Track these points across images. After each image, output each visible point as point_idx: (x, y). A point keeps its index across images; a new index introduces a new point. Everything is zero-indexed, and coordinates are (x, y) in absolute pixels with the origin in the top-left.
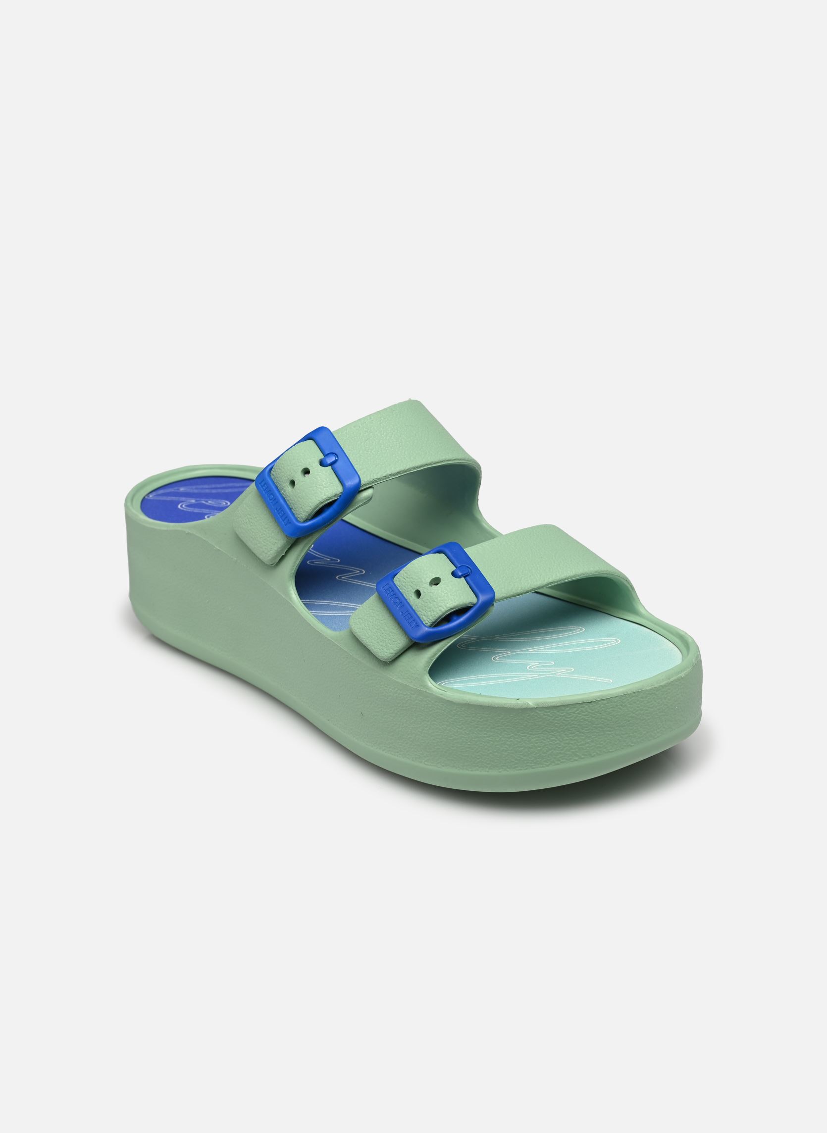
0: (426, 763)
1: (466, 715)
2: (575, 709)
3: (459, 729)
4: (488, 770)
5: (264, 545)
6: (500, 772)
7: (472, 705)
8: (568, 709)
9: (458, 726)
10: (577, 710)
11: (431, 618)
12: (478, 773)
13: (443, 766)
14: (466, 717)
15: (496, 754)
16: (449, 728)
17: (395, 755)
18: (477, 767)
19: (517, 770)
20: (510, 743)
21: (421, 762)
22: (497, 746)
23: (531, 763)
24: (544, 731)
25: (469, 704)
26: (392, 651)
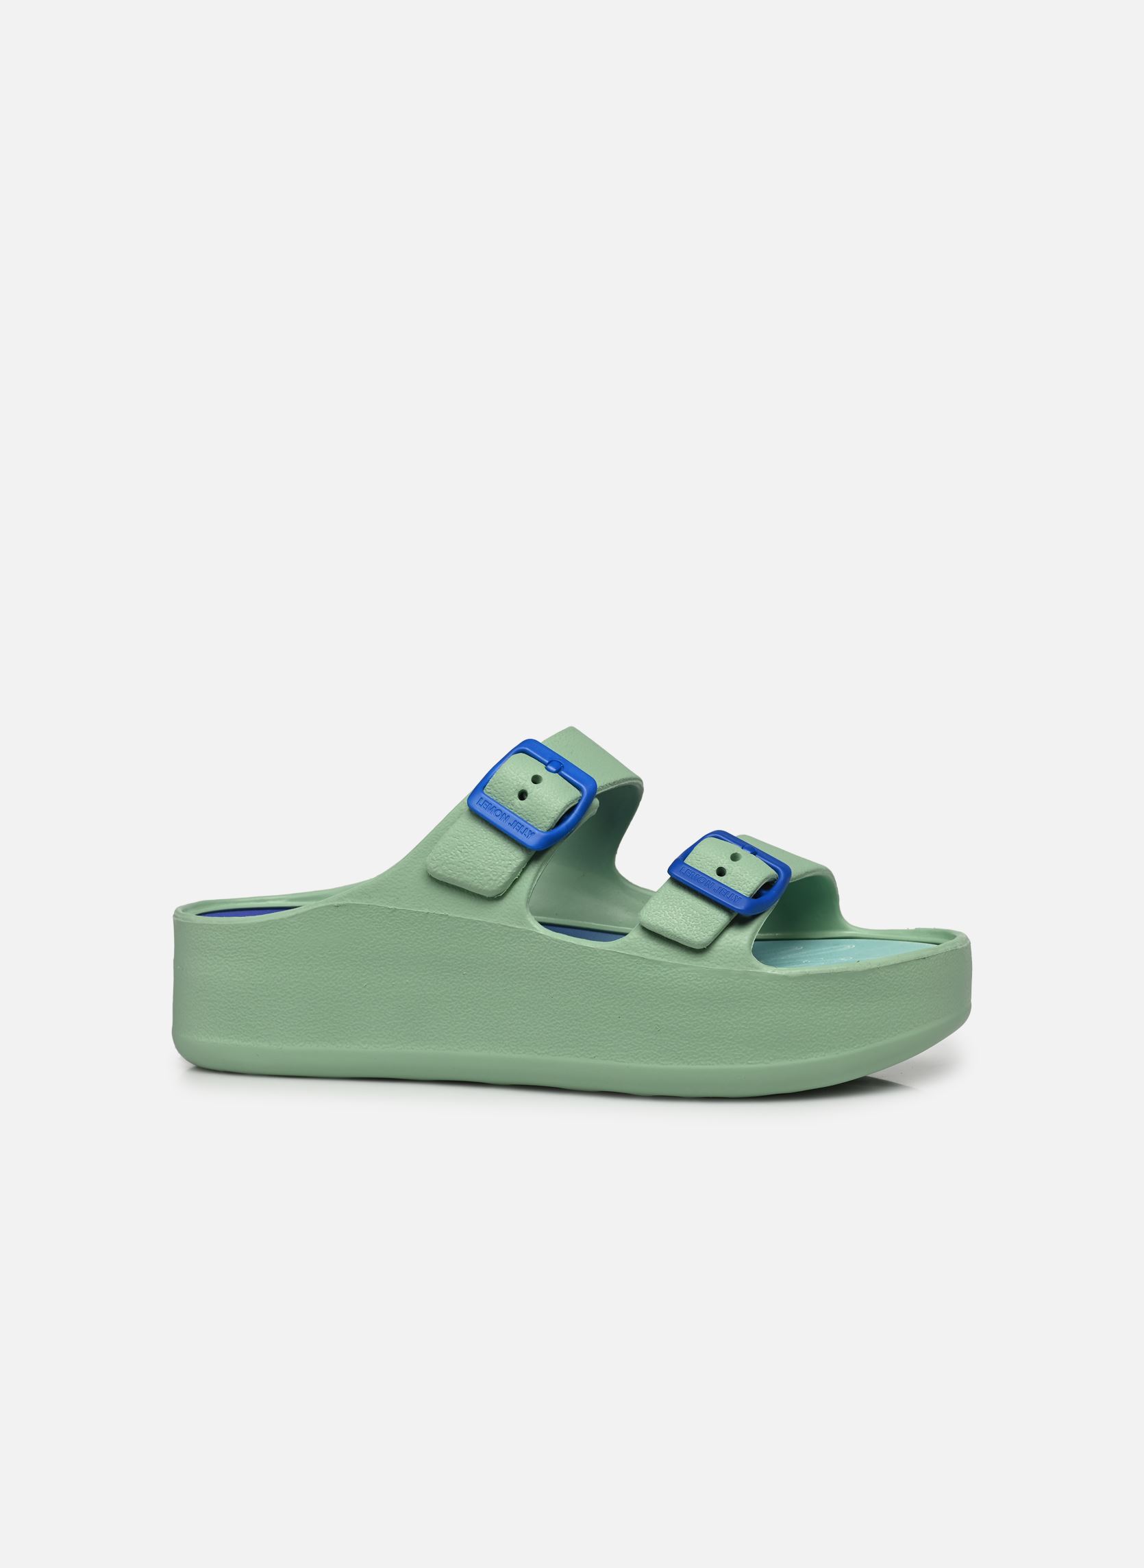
0: (750, 1062)
1: (803, 990)
2: (913, 967)
3: (794, 1008)
4: (823, 1054)
5: (491, 872)
6: (837, 1054)
7: (811, 975)
8: (906, 967)
9: (793, 1006)
10: (913, 968)
11: (748, 890)
12: (813, 1059)
13: (771, 1060)
14: (803, 992)
15: (835, 1032)
16: (781, 1011)
17: (706, 1065)
18: (812, 1053)
19: (855, 1048)
20: (849, 1016)
21: (742, 1063)
22: (836, 1022)
23: (869, 1037)
24: (884, 996)
25: (808, 974)
26: (711, 933)
